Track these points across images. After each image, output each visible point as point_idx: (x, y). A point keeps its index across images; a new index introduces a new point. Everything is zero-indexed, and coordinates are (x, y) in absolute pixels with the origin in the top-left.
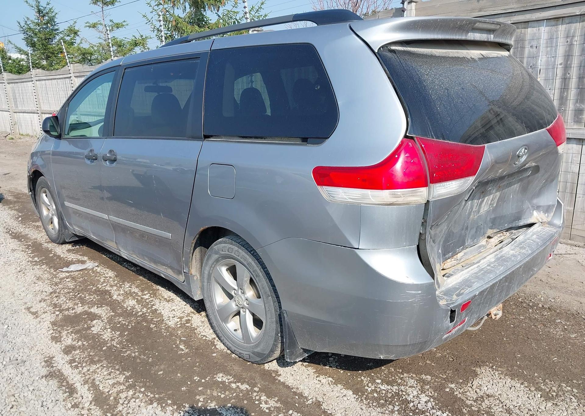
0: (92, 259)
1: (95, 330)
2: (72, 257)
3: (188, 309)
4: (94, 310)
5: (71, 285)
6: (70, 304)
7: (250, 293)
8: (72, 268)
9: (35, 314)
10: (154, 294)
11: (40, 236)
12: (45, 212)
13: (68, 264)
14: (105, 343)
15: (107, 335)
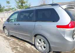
0: (14, 38)
1: (18, 49)
2: (10, 38)
3: (30, 45)
4: (17, 46)
5: (12, 43)
6: (13, 46)
7: (43, 43)
8: (11, 40)
9: (8, 47)
10: (25, 43)
11: (5, 35)
12: (5, 32)
13: (10, 39)
14: (21, 51)
15: (20, 50)
